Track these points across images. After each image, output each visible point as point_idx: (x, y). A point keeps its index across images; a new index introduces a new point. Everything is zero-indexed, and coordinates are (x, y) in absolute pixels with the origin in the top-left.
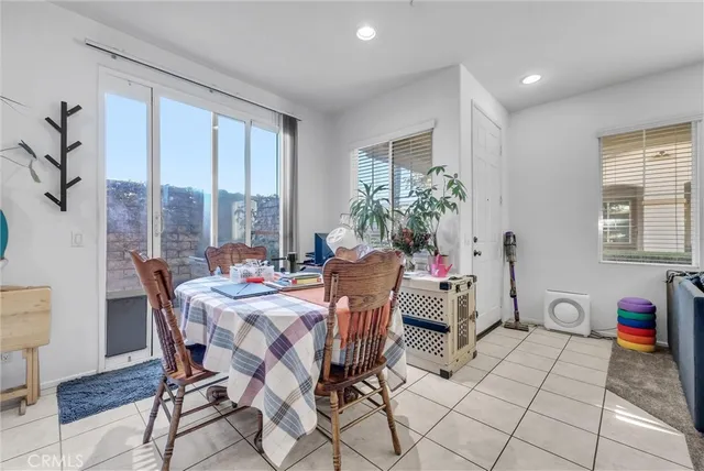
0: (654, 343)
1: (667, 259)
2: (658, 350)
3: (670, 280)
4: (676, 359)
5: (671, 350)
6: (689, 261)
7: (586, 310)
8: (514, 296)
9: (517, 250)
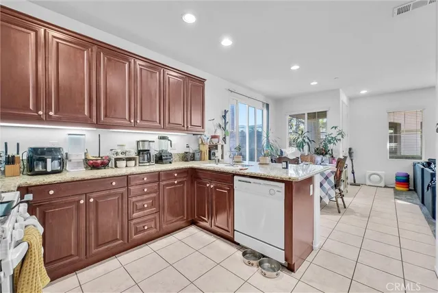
0: (408, 187)
1: (413, 158)
2: (410, 190)
3: (414, 165)
4: (416, 192)
5: (415, 190)
6: (421, 158)
7: (383, 177)
8: (353, 173)
9: (354, 155)
